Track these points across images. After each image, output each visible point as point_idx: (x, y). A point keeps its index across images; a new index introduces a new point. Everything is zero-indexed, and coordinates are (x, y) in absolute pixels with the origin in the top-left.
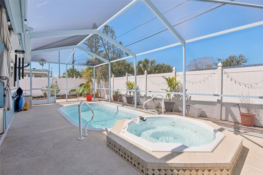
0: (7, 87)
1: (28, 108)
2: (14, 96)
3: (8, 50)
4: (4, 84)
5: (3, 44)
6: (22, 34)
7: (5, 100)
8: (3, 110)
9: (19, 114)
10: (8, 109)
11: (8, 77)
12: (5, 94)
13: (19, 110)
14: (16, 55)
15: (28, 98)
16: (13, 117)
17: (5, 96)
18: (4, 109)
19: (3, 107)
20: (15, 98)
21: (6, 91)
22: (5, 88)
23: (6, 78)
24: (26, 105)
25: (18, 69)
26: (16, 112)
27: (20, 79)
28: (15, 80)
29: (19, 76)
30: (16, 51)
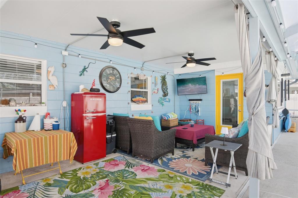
0: (275, 107)
1: (294, 130)
2: (281, 116)
3: (275, 78)
4: (272, 105)
5: (272, 75)
6: (287, 60)
7: (273, 119)
8: (271, 127)
9: (286, 135)
10: (276, 127)
11: (276, 99)
12: (274, 114)
13: (285, 131)
14: (282, 79)
15: (295, 119)
16: (279, 136)
17: (273, 115)
18: (273, 126)
19: (271, 124)
20: (281, 118)
21: (274, 111)
22: (273, 108)
23: (275, 101)
24: (292, 127)
25: (284, 91)
26: (283, 132)
27: (286, 100)
28: (282, 101)
29: (285, 98)
30: (282, 75)
